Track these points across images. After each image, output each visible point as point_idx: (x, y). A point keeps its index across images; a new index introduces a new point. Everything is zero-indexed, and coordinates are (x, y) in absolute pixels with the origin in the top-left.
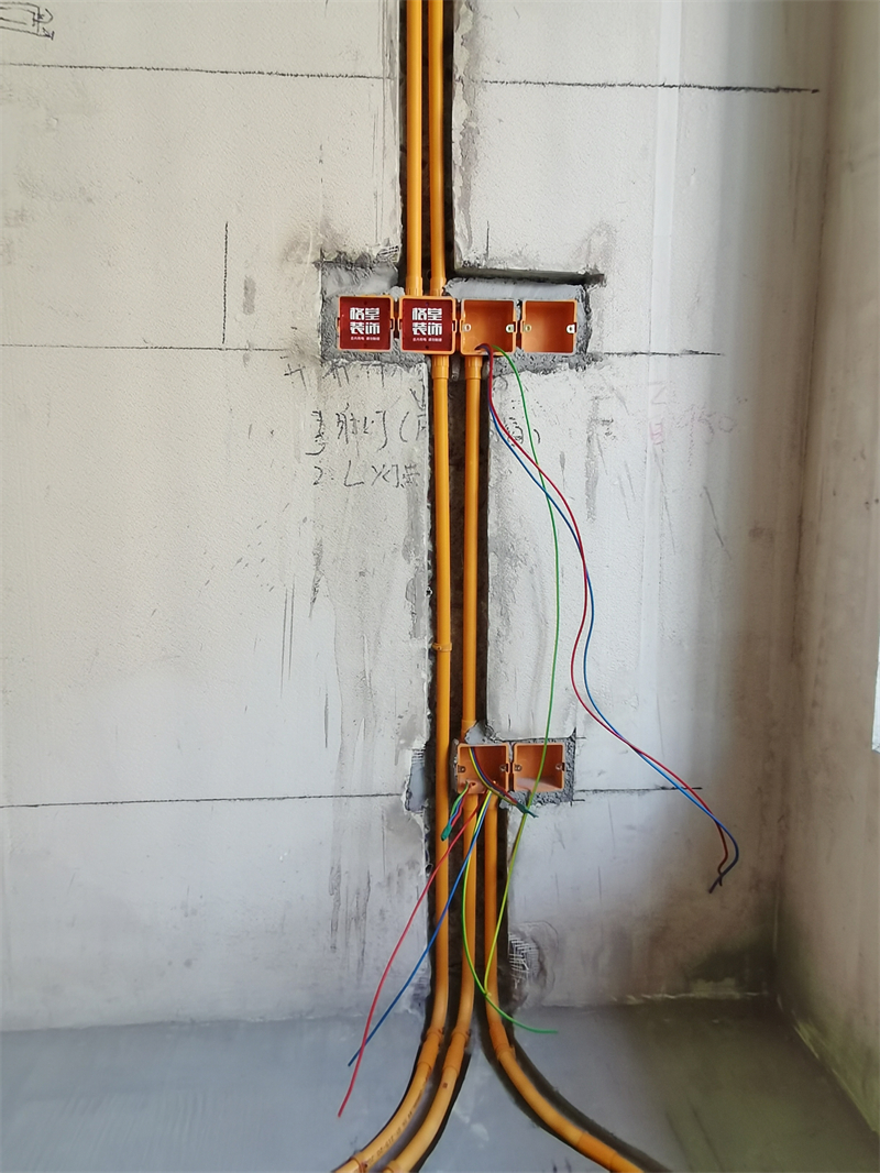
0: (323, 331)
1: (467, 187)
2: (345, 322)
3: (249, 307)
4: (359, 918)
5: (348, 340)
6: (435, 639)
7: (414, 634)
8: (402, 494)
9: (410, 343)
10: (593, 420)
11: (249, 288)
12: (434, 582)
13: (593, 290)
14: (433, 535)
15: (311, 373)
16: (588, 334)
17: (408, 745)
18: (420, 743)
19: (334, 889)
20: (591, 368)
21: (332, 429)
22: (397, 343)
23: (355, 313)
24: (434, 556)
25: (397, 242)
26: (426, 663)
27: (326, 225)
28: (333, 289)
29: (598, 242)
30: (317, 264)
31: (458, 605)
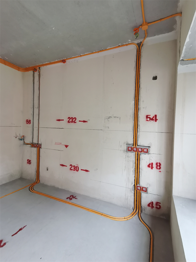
0: (126, 149)
1: (138, 139)
2: (128, 149)
3: (121, 147)
4: (127, 199)
5: (128, 150)
6: (135, 175)
7: (133, 175)
8: (132, 163)
9: (133, 151)
10: (150, 159)
11: (121, 146)
12: (135, 170)
13: (150, 148)
14: (135, 166)
15: (125, 152)
16: (149, 151)
17: (132, 184)
18: (133, 184)
19: (125, 196)
20: (149, 154)
21: (127, 157)
22: (132, 151)
23: (129, 148)
24: (135, 168)
25: (133, 143)
26: (134, 177)
27: (127, 141)
28: (127, 146)
29: (150, 144)
30: (126, 144)
31: (137, 173)
